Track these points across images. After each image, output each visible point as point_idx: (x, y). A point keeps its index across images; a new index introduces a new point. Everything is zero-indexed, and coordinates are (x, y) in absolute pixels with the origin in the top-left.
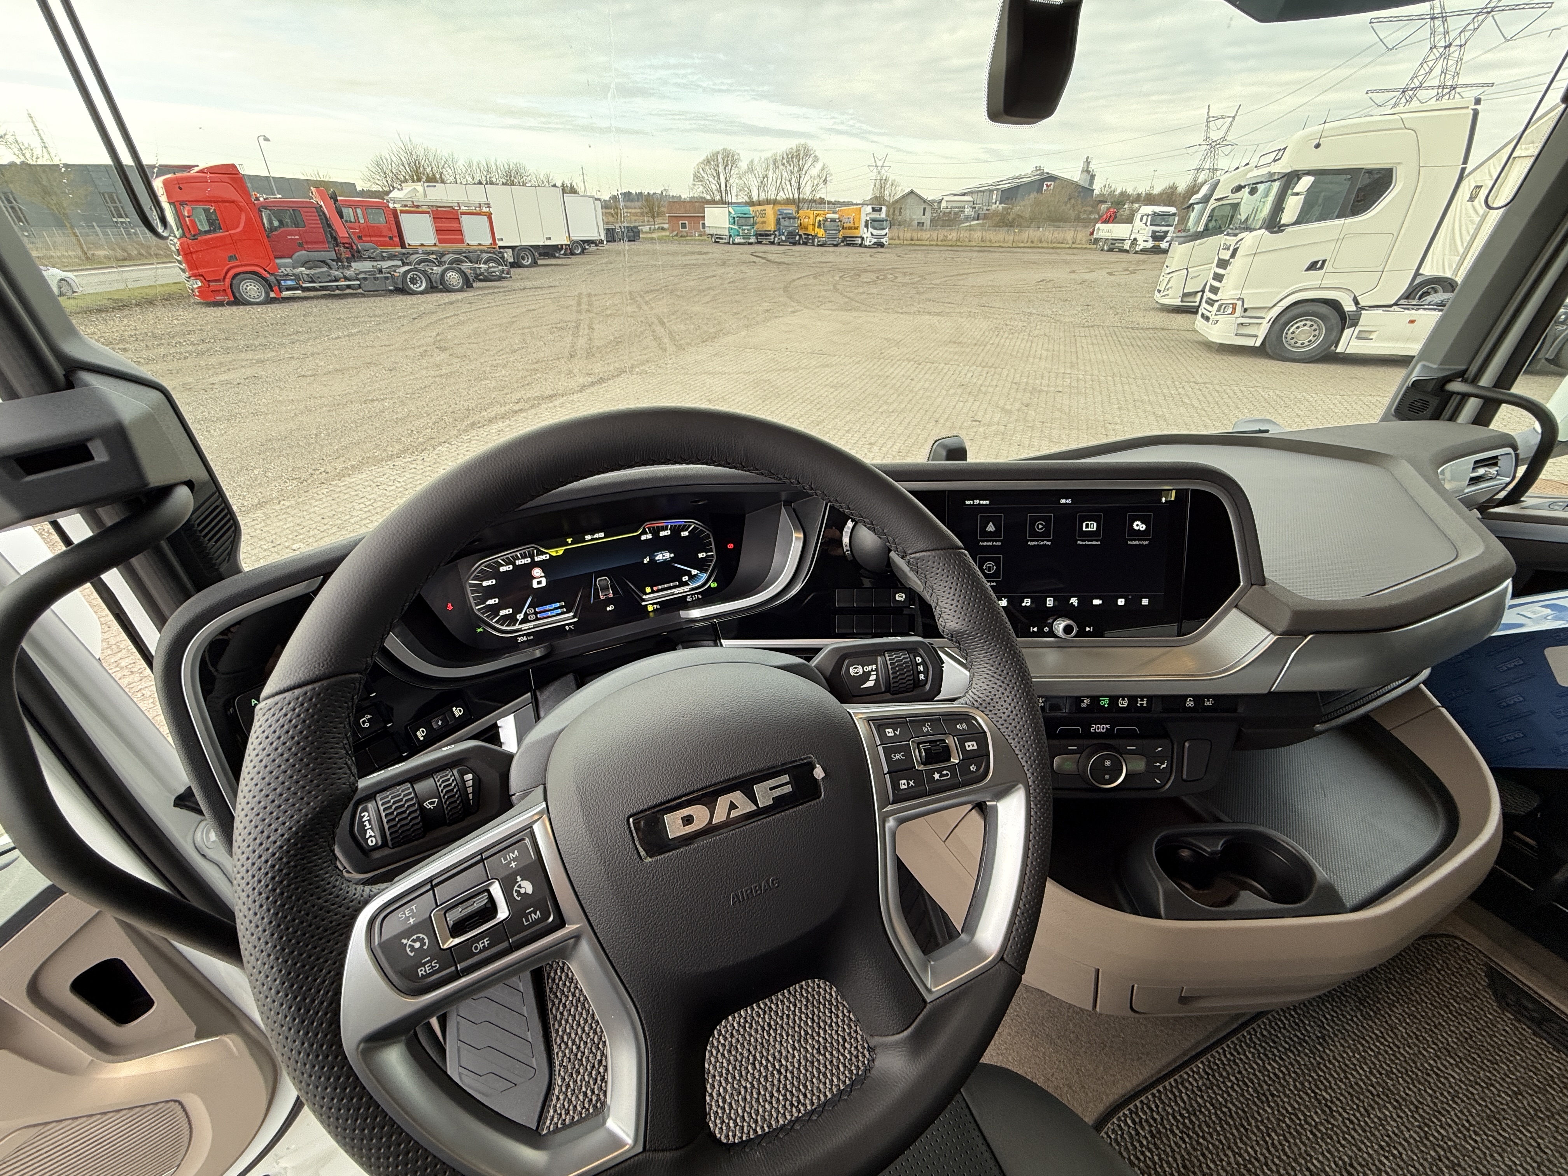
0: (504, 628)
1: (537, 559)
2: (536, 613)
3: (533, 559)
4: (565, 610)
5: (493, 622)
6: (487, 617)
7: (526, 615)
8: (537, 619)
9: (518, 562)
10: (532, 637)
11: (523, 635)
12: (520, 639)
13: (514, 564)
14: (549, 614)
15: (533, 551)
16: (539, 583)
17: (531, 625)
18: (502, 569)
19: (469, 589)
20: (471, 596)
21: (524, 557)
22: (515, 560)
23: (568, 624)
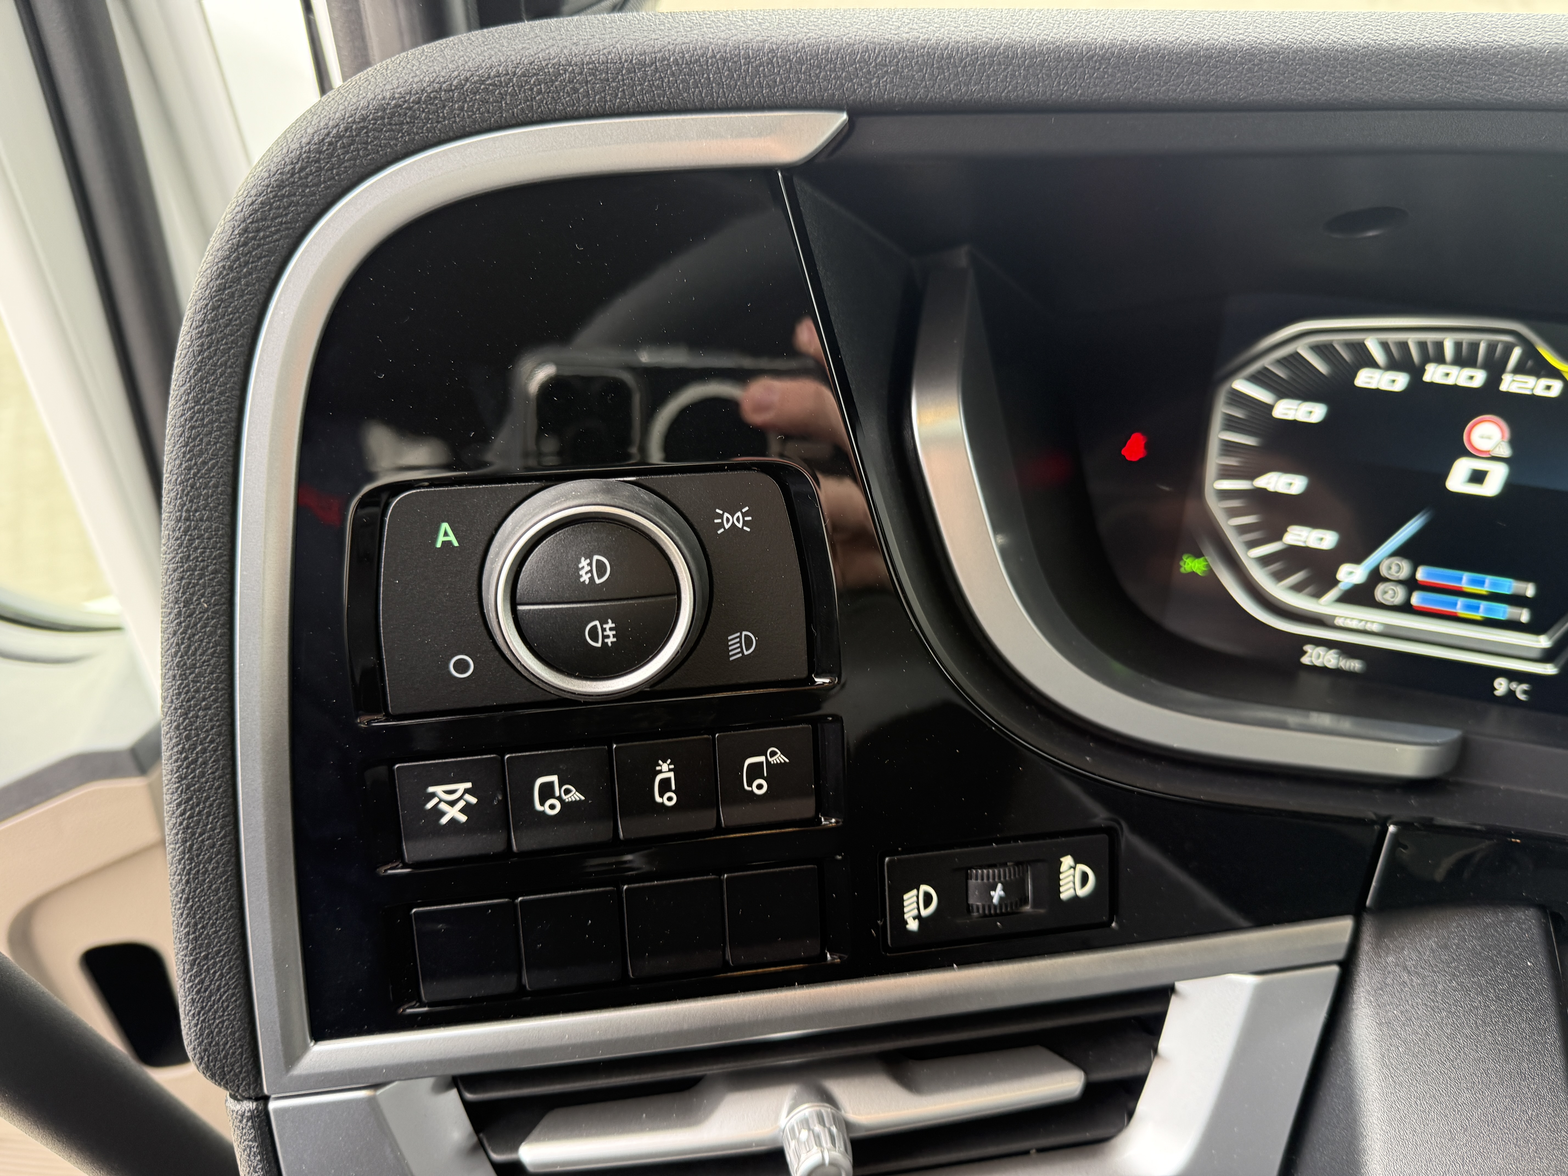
0: (1280, 592)
1: (1511, 383)
2: (1411, 584)
3: (1494, 379)
4: (1524, 616)
5: (1249, 557)
6: (1242, 529)
7: (1376, 577)
8: (1406, 608)
9: (1434, 374)
10: (1355, 665)
11: (1329, 644)
12: (1314, 656)
13: (1416, 372)
14: (1460, 607)
15: (1508, 350)
16: (1478, 477)
17: (1374, 619)
18: (1366, 379)
19: (1221, 409)
20: (1218, 435)
21: (1464, 359)
22: (1426, 359)
23: (1513, 676)
